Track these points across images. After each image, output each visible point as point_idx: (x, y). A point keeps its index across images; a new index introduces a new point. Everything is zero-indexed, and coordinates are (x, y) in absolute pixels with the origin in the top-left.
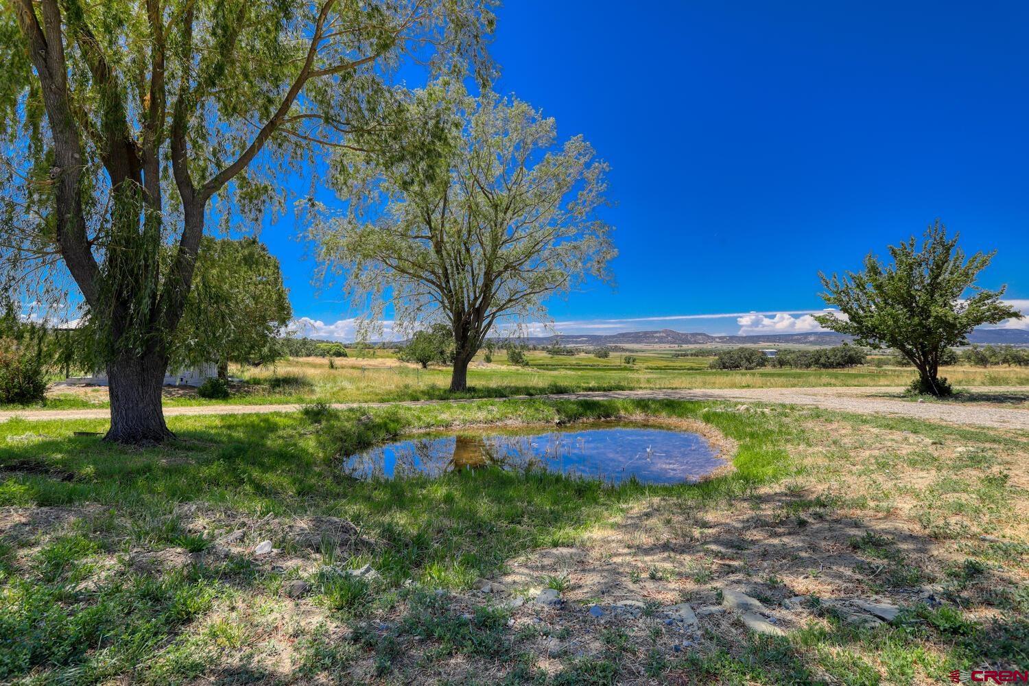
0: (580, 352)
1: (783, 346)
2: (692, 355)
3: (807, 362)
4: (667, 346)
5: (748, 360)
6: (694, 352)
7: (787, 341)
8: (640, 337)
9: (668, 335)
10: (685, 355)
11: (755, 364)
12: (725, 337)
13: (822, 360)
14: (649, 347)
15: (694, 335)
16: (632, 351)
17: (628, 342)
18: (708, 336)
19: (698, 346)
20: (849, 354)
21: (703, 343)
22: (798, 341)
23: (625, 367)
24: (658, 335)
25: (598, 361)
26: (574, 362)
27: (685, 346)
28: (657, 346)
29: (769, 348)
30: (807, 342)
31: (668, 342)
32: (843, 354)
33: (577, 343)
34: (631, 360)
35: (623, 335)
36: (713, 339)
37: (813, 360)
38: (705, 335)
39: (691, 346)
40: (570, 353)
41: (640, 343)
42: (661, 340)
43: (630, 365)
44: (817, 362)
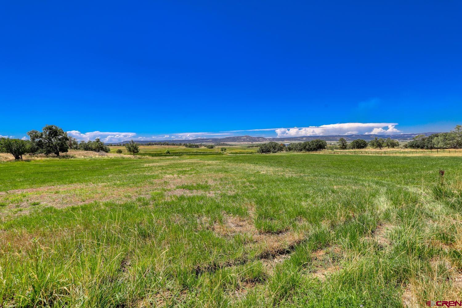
0: (202, 146)
1: (293, 142)
2: (255, 146)
3: (300, 148)
4: (246, 143)
5: (274, 148)
6: (256, 145)
7: (295, 140)
8: (235, 139)
9: (247, 138)
10: (252, 147)
11: (277, 150)
12: (271, 139)
13: (307, 147)
14: (239, 144)
15: (258, 138)
16: (231, 145)
17: (230, 141)
18: (264, 138)
19: (260, 143)
20: (319, 143)
21: (262, 141)
22: (299, 140)
23: (220, 153)
24: (243, 138)
25: (208, 150)
26: (195, 151)
27: (254, 143)
28: (242, 143)
29: (286, 143)
30: (303, 140)
31: (247, 141)
32: (317, 144)
33: (207, 142)
34: (224, 149)
35: (228, 138)
36: (266, 139)
37: (303, 147)
38: (263, 138)
39: (257, 143)
40: (197, 146)
41: (235, 142)
42: (244, 140)
43: (223, 152)
44: (305, 148)
